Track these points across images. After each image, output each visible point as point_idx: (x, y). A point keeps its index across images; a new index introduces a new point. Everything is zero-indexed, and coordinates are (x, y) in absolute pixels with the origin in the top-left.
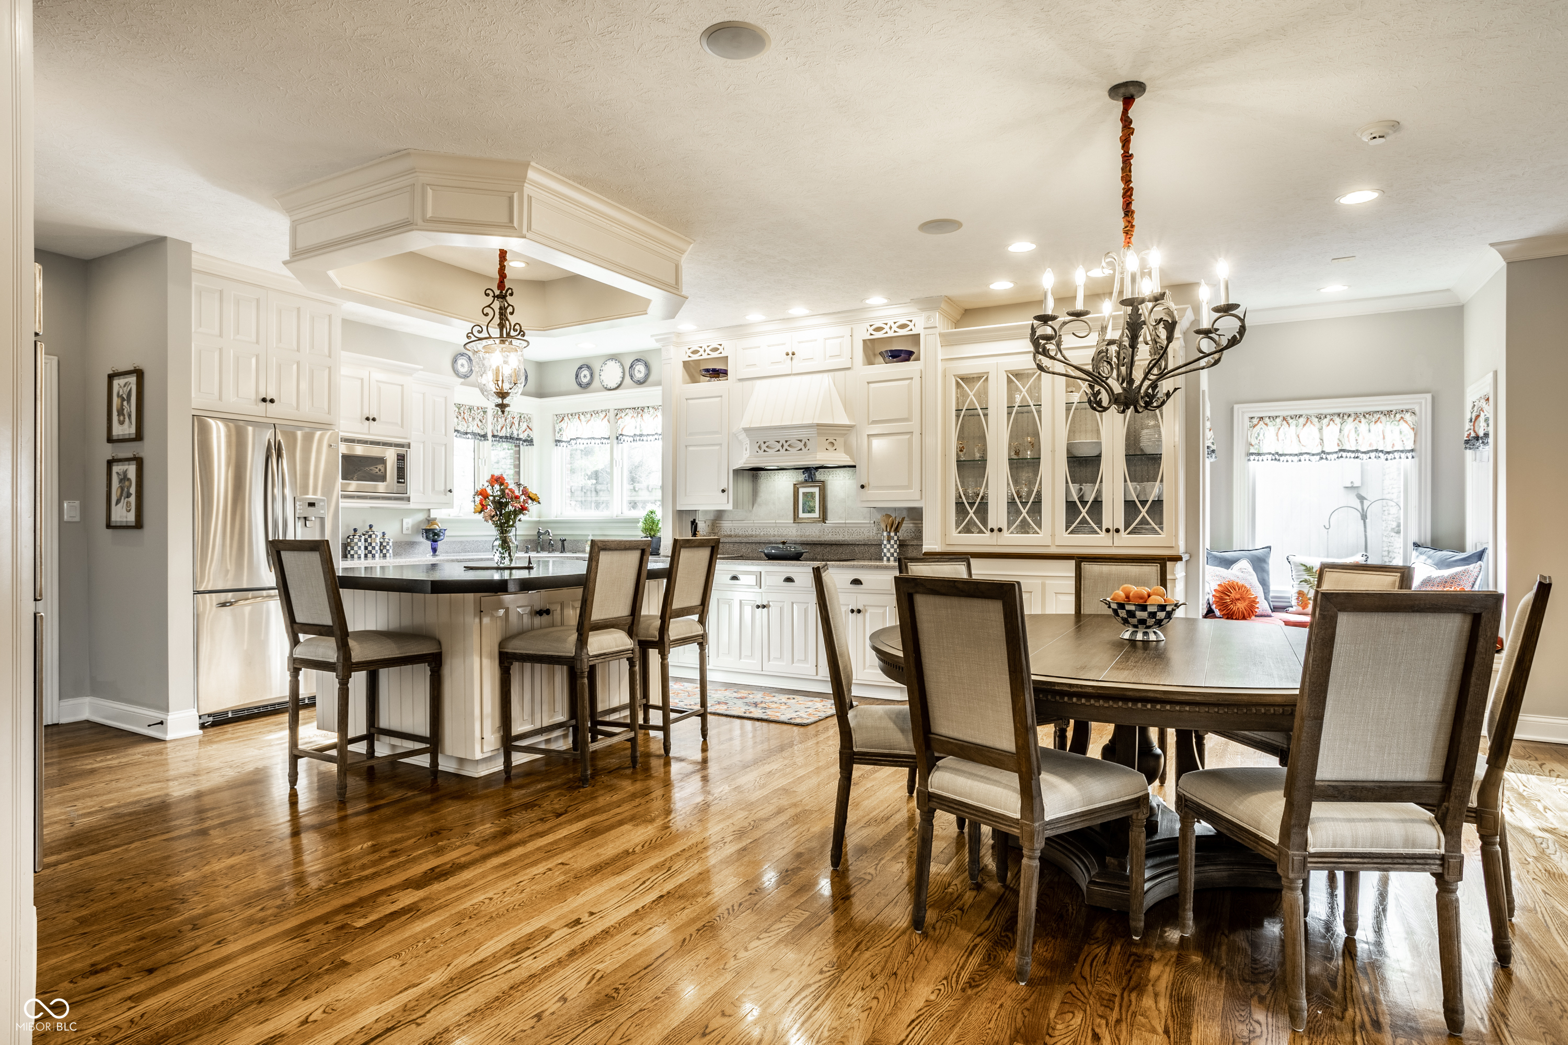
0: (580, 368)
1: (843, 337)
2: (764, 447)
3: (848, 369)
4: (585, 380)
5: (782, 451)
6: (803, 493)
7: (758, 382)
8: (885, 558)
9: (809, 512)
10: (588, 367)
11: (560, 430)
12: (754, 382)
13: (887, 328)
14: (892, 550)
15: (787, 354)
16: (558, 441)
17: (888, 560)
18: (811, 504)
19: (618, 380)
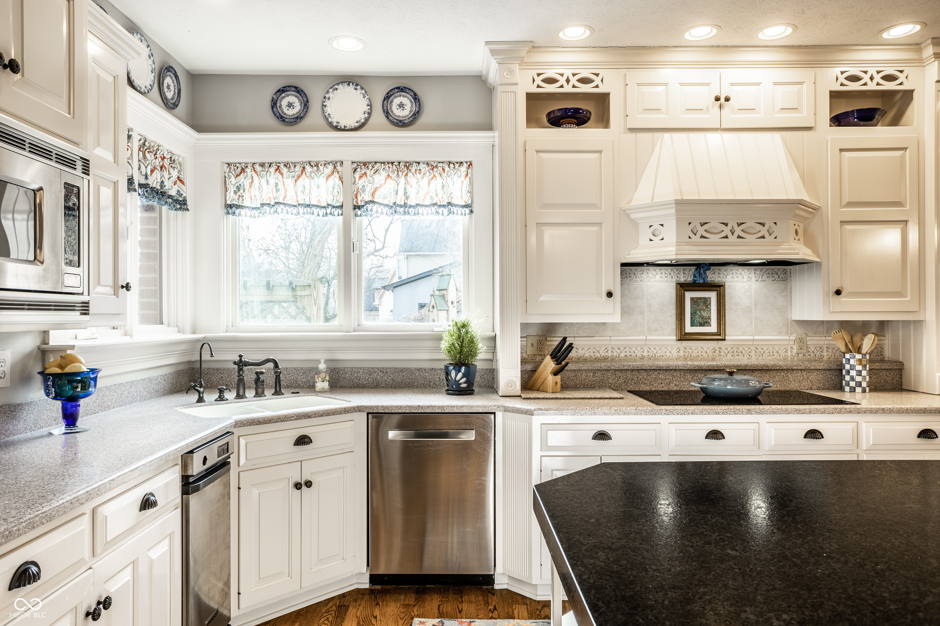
0: (282, 91)
1: (801, 83)
2: (701, 231)
3: (809, 129)
4: (290, 112)
5: (733, 239)
6: (692, 299)
7: (667, 135)
8: (847, 389)
9: (701, 325)
10: (299, 91)
11: (238, 188)
12: (657, 135)
13: (866, 78)
14: (859, 379)
15: (717, 99)
16: (230, 208)
17: (853, 390)
18: (705, 314)
19: (362, 117)
